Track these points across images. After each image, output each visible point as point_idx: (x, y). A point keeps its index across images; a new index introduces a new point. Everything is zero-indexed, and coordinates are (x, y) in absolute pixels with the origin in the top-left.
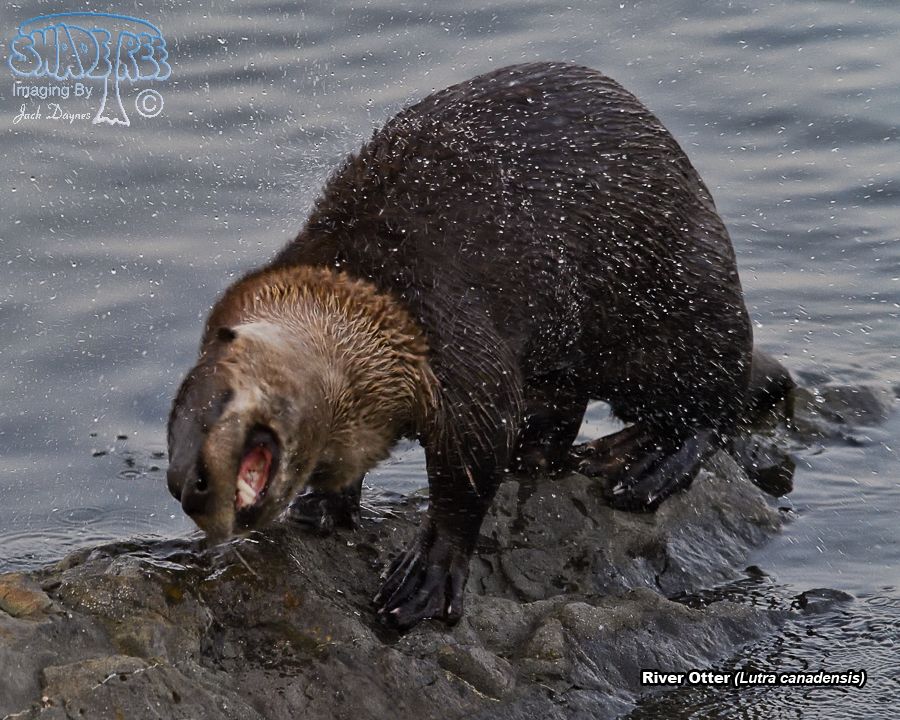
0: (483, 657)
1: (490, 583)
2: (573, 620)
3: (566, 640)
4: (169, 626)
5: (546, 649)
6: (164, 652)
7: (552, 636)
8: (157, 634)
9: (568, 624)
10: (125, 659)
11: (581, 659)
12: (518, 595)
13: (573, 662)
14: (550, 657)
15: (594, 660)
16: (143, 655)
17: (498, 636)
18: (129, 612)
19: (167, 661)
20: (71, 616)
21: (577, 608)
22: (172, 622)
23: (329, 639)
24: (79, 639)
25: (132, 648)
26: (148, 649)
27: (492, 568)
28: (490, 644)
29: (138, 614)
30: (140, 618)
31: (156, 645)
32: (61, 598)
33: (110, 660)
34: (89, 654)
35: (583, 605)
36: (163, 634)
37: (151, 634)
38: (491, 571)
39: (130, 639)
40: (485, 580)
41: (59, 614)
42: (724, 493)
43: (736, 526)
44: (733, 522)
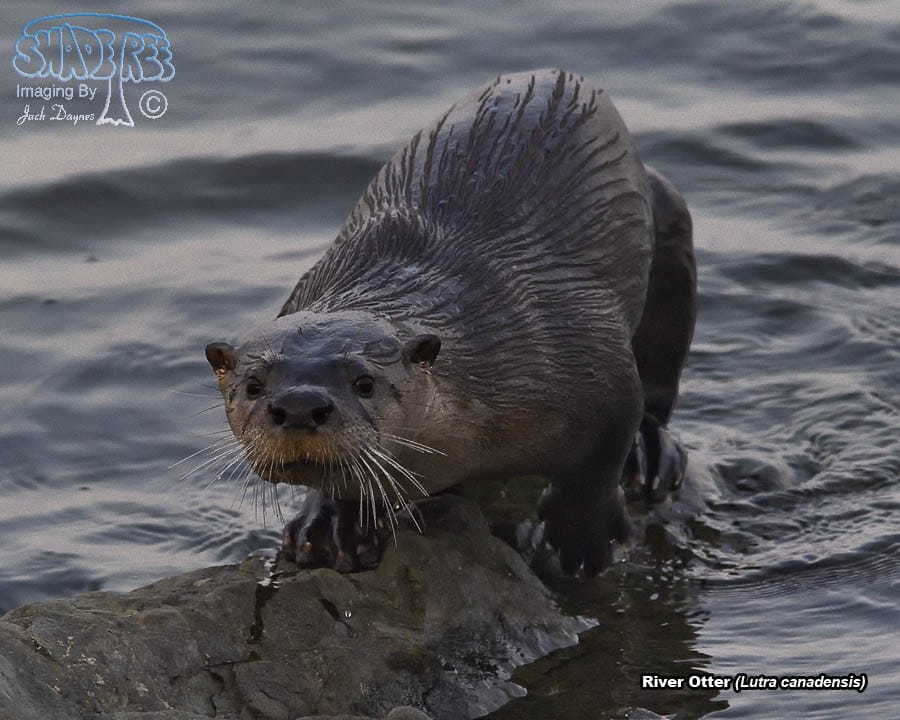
42: (505, 593)
43: (520, 632)
44: (516, 628)
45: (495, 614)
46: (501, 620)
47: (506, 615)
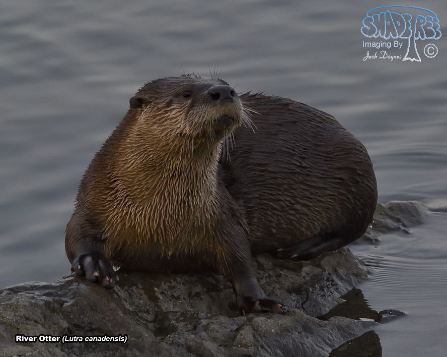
2: (258, 326)
42: (338, 259)
43: (344, 277)
44: (342, 275)
45: (333, 268)
46: (336, 271)
47: (338, 269)
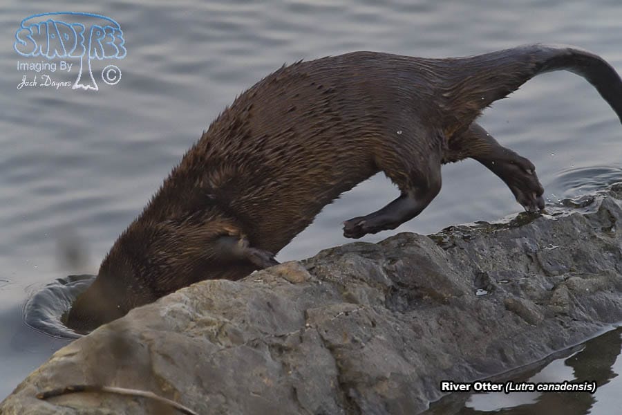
0: (528, 304)
1: (532, 267)
3: (570, 296)
4: (370, 288)
5: (559, 300)
6: (367, 301)
7: (562, 293)
8: (364, 292)
9: (571, 288)
10: (348, 305)
11: (577, 305)
12: (545, 273)
13: (573, 307)
14: (561, 304)
15: (584, 306)
16: (357, 303)
17: (536, 294)
18: (349, 281)
19: (369, 306)
20: (320, 283)
21: (575, 279)
22: (371, 286)
23: (450, 295)
24: (325, 295)
25: (351, 299)
26: (359, 300)
27: (532, 259)
28: (532, 298)
29: (354, 282)
30: (356, 285)
31: (363, 298)
32: (316, 274)
33: (340, 306)
34: (330, 302)
35: (578, 278)
36: (367, 292)
37: (361, 292)
38: (532, 261)
39: (350, 294)
40: (529, 265)
41: (315, 282)
